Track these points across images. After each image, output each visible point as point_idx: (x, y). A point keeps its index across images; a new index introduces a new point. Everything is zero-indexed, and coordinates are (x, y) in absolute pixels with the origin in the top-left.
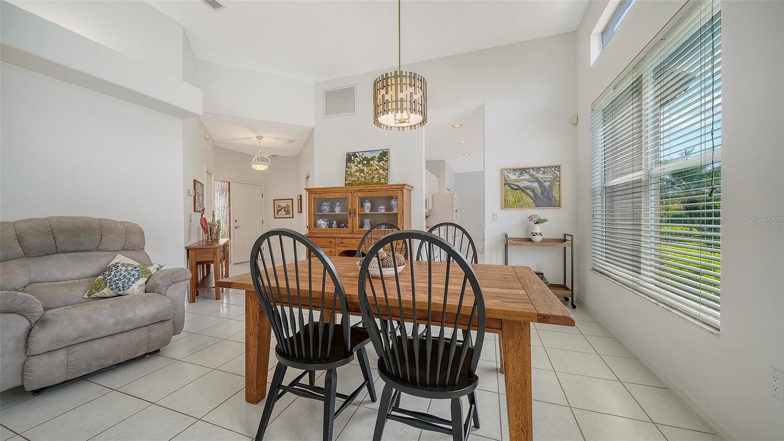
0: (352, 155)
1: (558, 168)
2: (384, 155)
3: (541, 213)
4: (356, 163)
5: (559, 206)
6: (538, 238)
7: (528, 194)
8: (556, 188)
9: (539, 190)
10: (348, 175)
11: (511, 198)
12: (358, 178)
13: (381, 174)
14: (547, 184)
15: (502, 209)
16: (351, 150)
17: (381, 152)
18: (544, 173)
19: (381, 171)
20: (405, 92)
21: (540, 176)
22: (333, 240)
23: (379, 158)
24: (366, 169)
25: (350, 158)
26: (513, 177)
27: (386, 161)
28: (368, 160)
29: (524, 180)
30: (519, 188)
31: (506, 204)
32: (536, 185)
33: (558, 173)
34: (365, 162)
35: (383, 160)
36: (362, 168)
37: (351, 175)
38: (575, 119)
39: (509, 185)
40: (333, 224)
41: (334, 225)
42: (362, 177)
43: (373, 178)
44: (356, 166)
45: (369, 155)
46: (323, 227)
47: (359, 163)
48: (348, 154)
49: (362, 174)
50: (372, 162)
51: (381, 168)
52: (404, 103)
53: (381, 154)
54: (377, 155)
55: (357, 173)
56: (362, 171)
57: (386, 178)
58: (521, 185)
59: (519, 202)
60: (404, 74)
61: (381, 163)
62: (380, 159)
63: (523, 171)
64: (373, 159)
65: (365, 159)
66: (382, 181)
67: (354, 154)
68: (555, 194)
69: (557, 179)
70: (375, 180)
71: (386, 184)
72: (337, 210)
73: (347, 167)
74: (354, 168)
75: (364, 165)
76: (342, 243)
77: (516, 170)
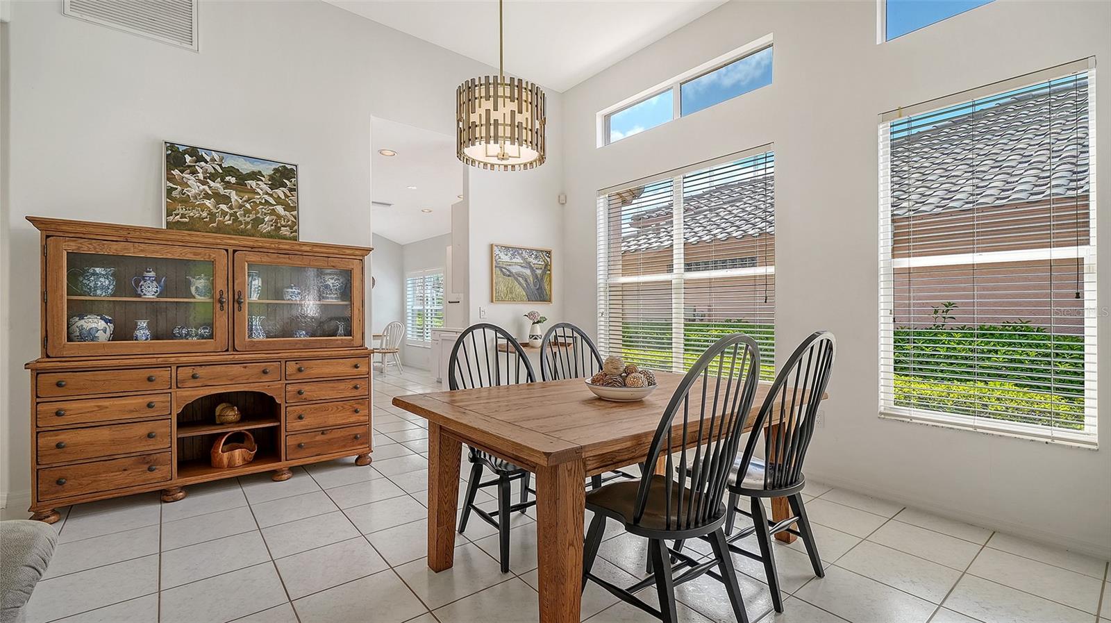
0: (185, 152)
1: (549, 253)
2: (284, 176)
3: (537, 309)
4: (201, 176)
5: (550, 301)
7: (520, 284)
8: (546, 279)
9: (531, 279)
10: (174, 199)
11: (500, 287)
12: (212, 215)
13: (279, 217)
14: (539, 272)
15: (492, 302)
16: (184, 139)
17: (277, 166)
18: (536, 257)
19: (280, 209)
20: (507, 111)
21: (532, 260)
23: (271, 178)
24: (234, 196)
25: (178, 158)
26: (505, 258)
27: (291, 190)
28: (242, 179)
29: (516, 264)
30: (510, 275)
31: (497, 297)
32: (528, 272)
33: (548, 259)
34: (233, 180)
35: (285, 185)
36: (222, 191)
37: (185, 201)
38: (562, 197)
39: (501, 269)
40: (135, 327)
41: (142, 333)
42: (224, 214)
43: (258, 221)
44: (204, 183)
45: (245, 167)
46: (103, 337)
47: (213, 177)
48: (172, 146)
49: (223, 207)
50: (253, 183)
51: (279, 201)
52: (501, 128)
53: (276, 170)
54: (268, 170)
55: (207, 202)
56: (226, 200)
57: (294, 226)
58: (513, 269)
59: (511, 293)
60: (524, 86)
61: (280, 192)
62: (276, 182)
63: (515, 251)
64: (255, 176)
65: (231, 171)
66: (285, 231)
67: (193, 151)
68: (546, 285)
69: (547, 267)
70: (265, 228)
71: (295, 239)
72: (150, 291)
73: (170, 178)
74: (194, 188)
75: (228, 185)
76: (194, 377)
77: (507, 248)
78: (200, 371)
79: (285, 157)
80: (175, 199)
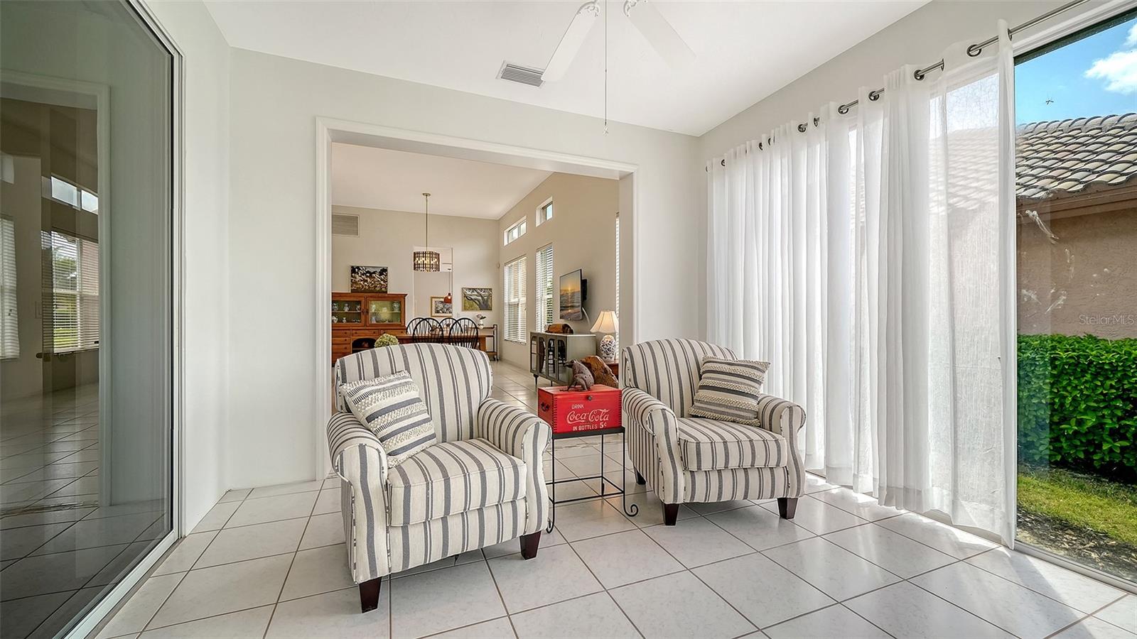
0: (356, 268)
1: (491, 289)
2: (383, 271)
3: (483, 313)
4: (360, 275)
5: (491, 310)
6: (482, 327)
7: (476, 303)
8: (489, 300)
9: (481, 301)
11: (467, 305)
12: (362, 286)
13: (382, 285)
14: (486, 298)
15: (463, 311)
16: (355, 264)
17: (381, 268)
18: (484, 292)
19: (382, 282)
21: (482, 293)
22: (347, 331)
23: (380, 272)
24: (369, 280)
25: (354, 270)
26: (468, 293)
27: (386, 276)
28: (371, 274)
29: (474, 295)
30: (471, 299)
31: (465, 309)
32: (480, 298)
33: (491, 292)
34: (369, 275)
35: (384, 274)
36: (365, 279)
37: (356, 283)
38: (498, 265)
39: (466, 297)
40: (343, 319)
41: (344, 321)
42: (366, 285)
43: (375, 287)
44: (361, 277)
45: (372, 270)
47: (363, 274)
48: (352, 267)
49: (366, 283)
50: (374, 275)
51: (382, 280)
53: (381, 270)
54: (379, 270)
55: (361, 282)
56: (367, 281)
57: (386, 288)
58: (473, 297)
59: (471, 307)
61: (382, 277)
62: (381, 274)
63: (473, 290)
64: (374, 273)
65: (368, 272)
66: (383, 290)
67: (358, 268)
68: (490, 304)
69: (490, 296)
70: (377, 289)
71: (386, 292)
72: (346, 309)
73: (352, 276)
74: (358, 278)
75: (367, 277)
76: (356, 333)
77: (470, 289)
78: (357, 332)
79: (384, 266)
80: (353, 283)
